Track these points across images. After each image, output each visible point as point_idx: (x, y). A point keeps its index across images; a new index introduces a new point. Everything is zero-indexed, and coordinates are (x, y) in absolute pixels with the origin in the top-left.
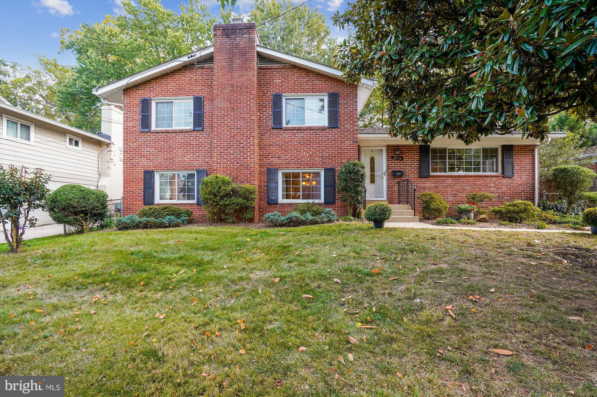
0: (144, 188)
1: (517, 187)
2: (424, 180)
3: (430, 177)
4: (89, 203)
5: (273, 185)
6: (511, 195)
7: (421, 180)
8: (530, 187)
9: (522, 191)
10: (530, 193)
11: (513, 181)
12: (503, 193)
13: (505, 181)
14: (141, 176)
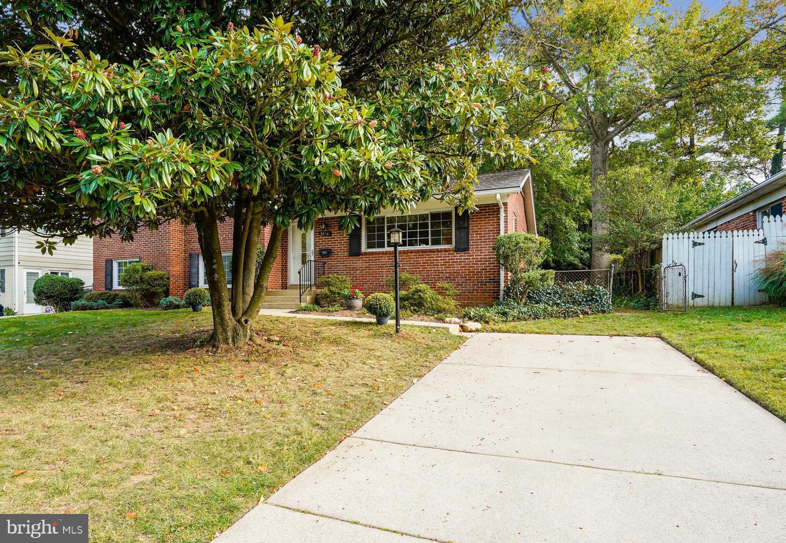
0: (106, 275)
1: (475, 264)
2: (354, 259)
3: (362, 255)
4: (56, 289)
5: (194, 271)
6: (467, 275)
7: (352, 258)
8: (494, 263)
9: (483, 269)
10: (495, 272)
11: (470, 256)
12: (455, 273)
13: (458, 256)
14: (104, 265)
